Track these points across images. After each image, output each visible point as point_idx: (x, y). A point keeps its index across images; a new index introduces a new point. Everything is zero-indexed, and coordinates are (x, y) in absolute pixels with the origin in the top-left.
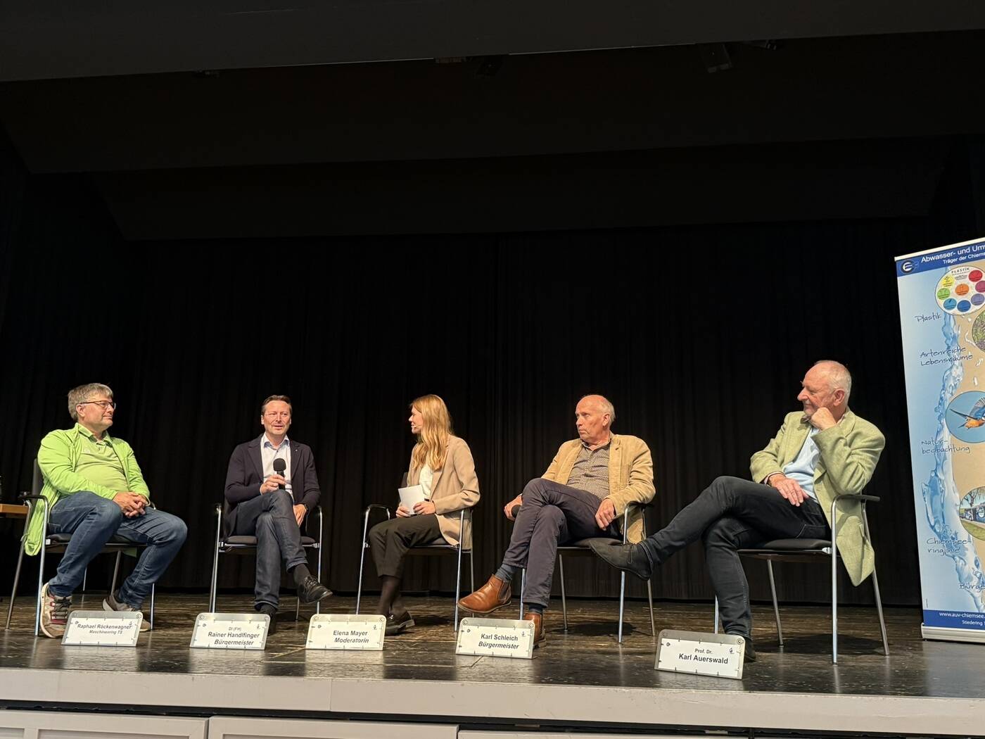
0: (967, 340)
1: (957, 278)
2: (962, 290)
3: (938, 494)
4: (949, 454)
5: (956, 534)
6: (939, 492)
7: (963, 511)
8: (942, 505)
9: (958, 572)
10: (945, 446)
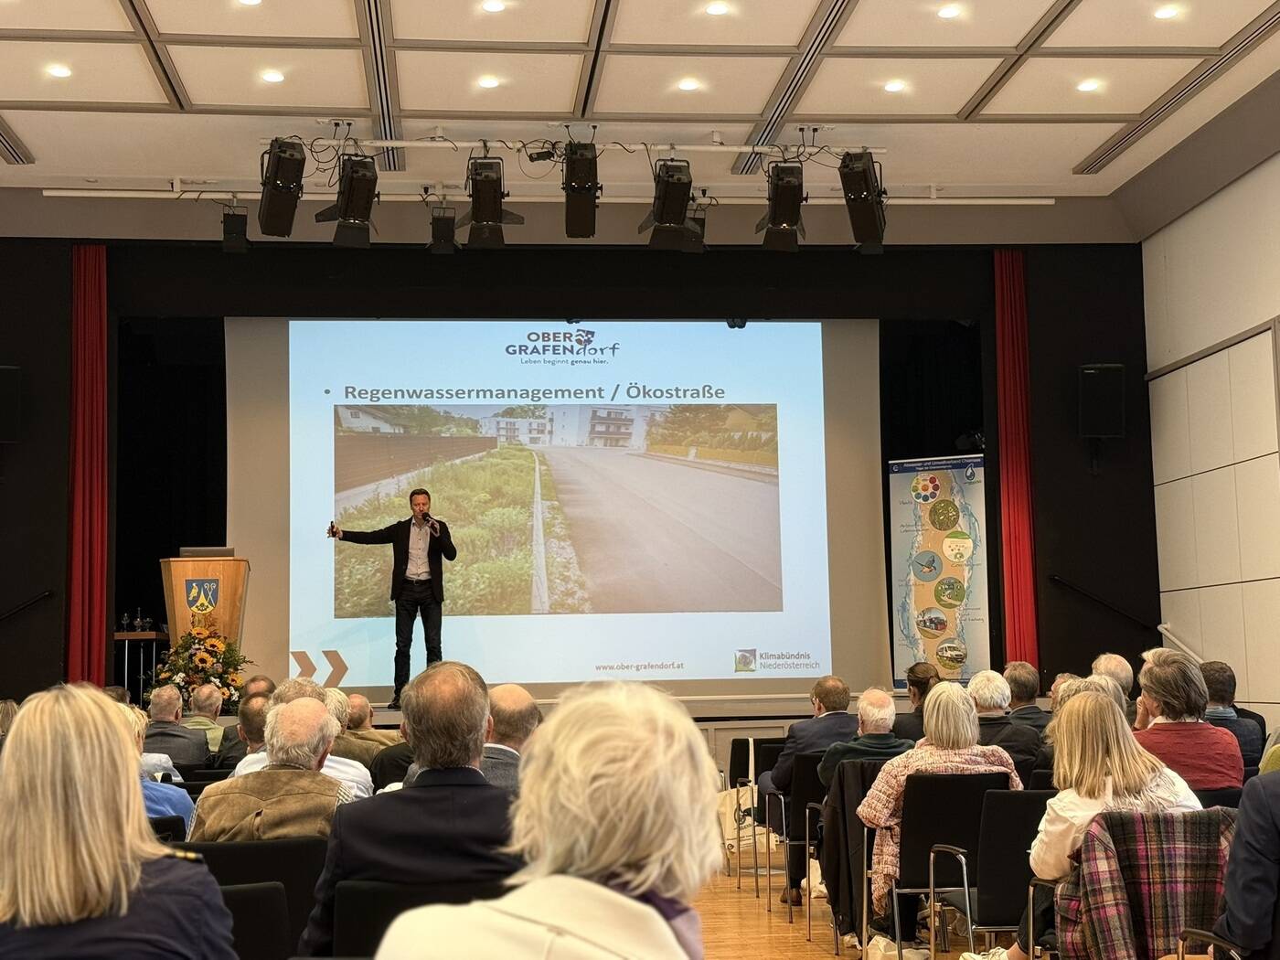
0: (927, 519)
1: (923, 480)
2: (925, 488)
3: (906, 612)
4: (913, 588)
5: (914, 635)
7: (918, 622)
8: (908, 618)
10: (911, 583)
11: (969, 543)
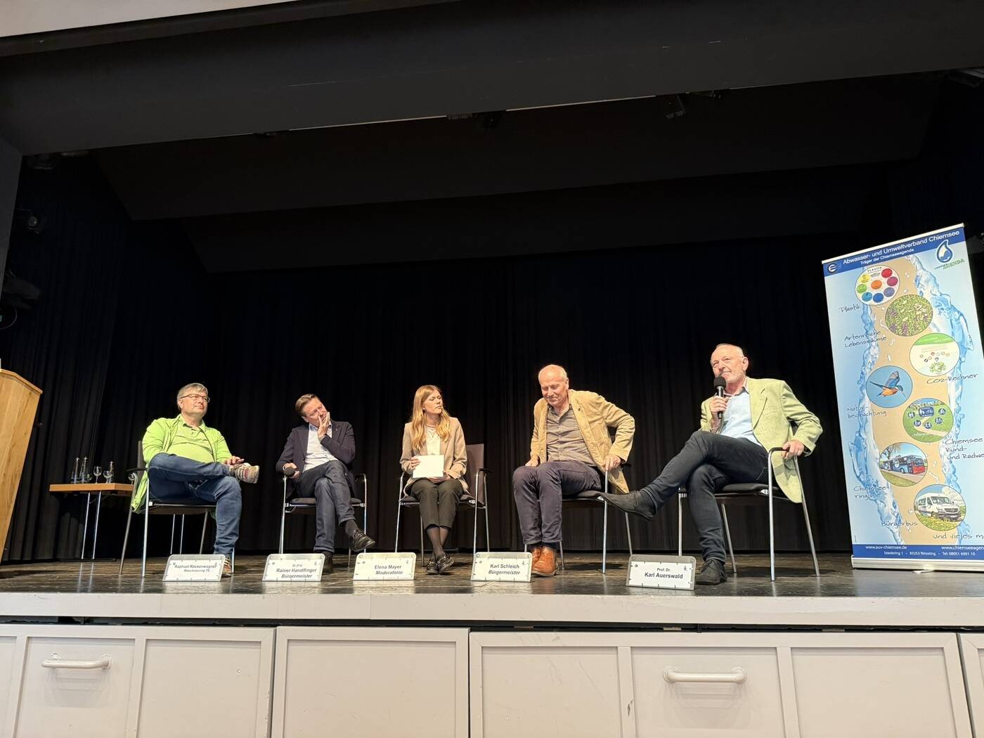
0: (881, 325)
1: (872, 276)
2: (876, 285)
3: (862, 451)
5: (877, 482)
6: (863, 448)
7: (882, 463)
9: (880, 514)
10: (866, 411)
11: (953, 348)
